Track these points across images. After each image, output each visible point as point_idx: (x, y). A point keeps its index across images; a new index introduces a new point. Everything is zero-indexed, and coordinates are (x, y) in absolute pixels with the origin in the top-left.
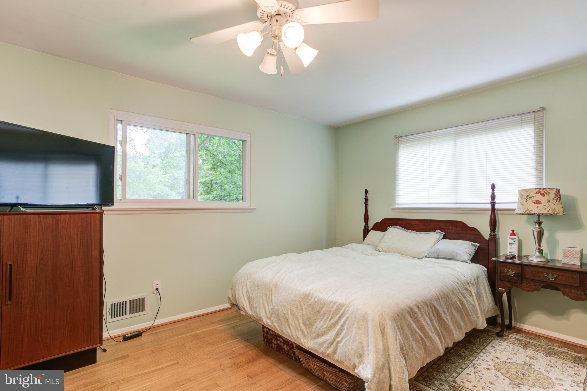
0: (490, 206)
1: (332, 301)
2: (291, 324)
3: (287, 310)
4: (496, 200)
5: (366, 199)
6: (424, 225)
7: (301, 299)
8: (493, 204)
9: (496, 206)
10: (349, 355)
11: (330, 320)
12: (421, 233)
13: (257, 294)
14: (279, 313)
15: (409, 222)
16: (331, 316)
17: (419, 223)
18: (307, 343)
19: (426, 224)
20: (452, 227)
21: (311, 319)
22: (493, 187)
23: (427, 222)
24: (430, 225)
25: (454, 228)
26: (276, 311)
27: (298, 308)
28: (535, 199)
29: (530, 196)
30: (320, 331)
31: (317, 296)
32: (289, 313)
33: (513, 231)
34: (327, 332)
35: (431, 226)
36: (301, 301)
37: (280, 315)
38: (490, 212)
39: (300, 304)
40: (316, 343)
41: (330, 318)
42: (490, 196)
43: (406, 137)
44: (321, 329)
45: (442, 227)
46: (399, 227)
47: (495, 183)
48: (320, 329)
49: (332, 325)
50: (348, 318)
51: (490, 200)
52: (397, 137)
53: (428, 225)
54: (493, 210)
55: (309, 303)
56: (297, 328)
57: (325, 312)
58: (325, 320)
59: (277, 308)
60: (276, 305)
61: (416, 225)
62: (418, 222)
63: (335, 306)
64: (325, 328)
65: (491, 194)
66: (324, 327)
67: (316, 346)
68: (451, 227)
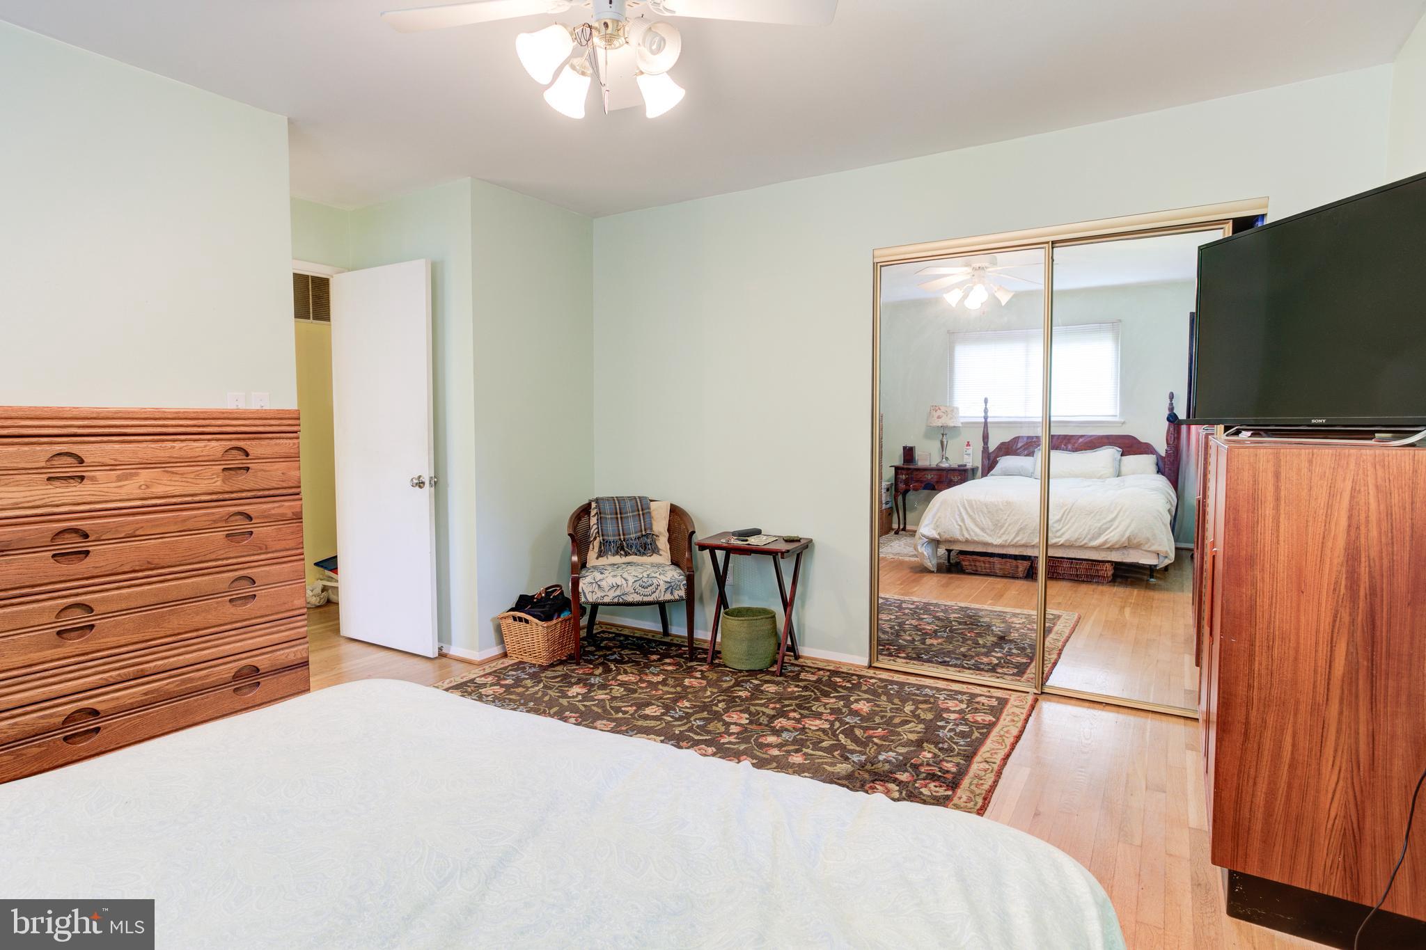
8: (986, 418)
22: (986, 401)
33: (968, 442)
54: (986, 424)
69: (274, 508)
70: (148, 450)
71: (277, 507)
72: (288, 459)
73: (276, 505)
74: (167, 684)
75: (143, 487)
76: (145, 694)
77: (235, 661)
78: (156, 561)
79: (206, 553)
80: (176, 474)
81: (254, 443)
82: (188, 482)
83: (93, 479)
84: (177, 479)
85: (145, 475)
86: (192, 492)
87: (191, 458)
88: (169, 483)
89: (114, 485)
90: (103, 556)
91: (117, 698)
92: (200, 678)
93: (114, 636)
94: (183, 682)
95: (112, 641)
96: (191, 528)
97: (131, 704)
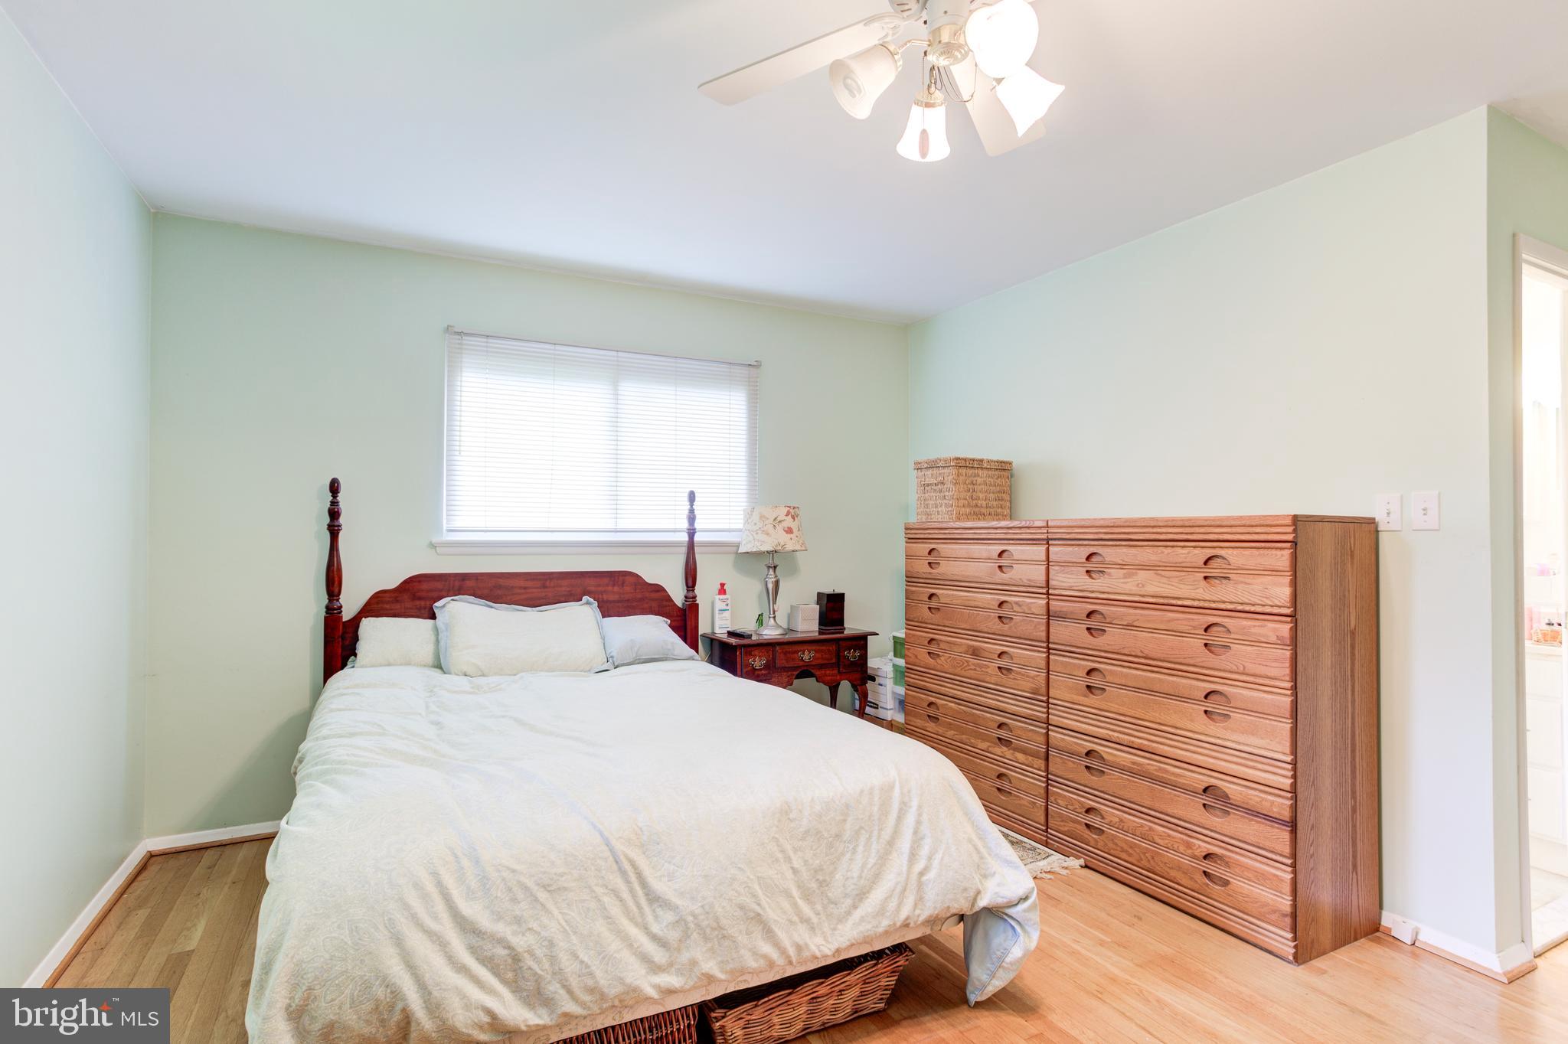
0: (685, 538)
1: (862, 792)
2: (775, 921)
3: (749, 887)
4: (697, 526)
5: (334, 514)
6: (544, 587)
7: (774, 829)
8: (692, 533)
9: (697, 538)
10: (962, 882)
11: (879, 837)
12: (538, 609)
13: (560, 917)
14: (717, 919)
15: (501, 582)
16: (876, 828)
17: (529, 584)
18: (824, 943)
19: (548, 583)
20: (614, 585)
21: (822, 870)
22: (692, 497)
23: (551, 579)
24: (561, 586)
25: (616, 589)
26: (701, 917)
27: (777, 860)
28: (785, 525)
29: (779, 519)
30: (862, 881)
31: (812, 799)
32: (759, 892)
33: (722, 585)
34: (880, 873)
35: (564, 589)
36: (777, 836)
37: (724, 922)
38: (684, 550)
39: (778, 846)
40: (862, 919)
41: (875, 833)
42: (685, 516)
43: (485, 340)
44: (864, 875)
45: (588, 588)
46: (471, 598)
47: (694, 490)
48: (860, 877)
49: (888, 847)
50: (920, 807)
51: (685, 525)
52: (456, 334)
53: (554, 587)
54: (691, 546)
55: (801, 830)
56: (791, 922)
57: (857, 828)
58: (864, 847)
59: (702, 906)
60: (693, 898)
61: (520, 588)
62: (527, 580)
63: (876, 799)
64: (875, 864)
65: (687, 512)
66: (869, 866)
67: (866, 928)
68: (610, 588)
69: (1255, 626)
70: (1147, 554)
71: (1259, 626)
72: (1274, 573)
73: (1257, 623)
74: (1149, 764)
75: (1140, 585)
76: (1134, 763)
77: (1208, 776)
78: (1146, 652)
79: (1186, 656)
80: (1164, 577)
81: (1235, 552)
82: (1173, 585)
83: (1109, 574)
84: (1165, 581)
85: (1142, 575)
86: (1176, 596)
87: (1176, 563)
88: (1158, 584)
89: (1122, 581)
90: (1113, 638)
91: (1115, 755)
92: (1173, 774)
93: (1116, 704)
94: (1160, 769)
95: (1115, 707)
96: (1175, 629)
97: (1124, 765)
